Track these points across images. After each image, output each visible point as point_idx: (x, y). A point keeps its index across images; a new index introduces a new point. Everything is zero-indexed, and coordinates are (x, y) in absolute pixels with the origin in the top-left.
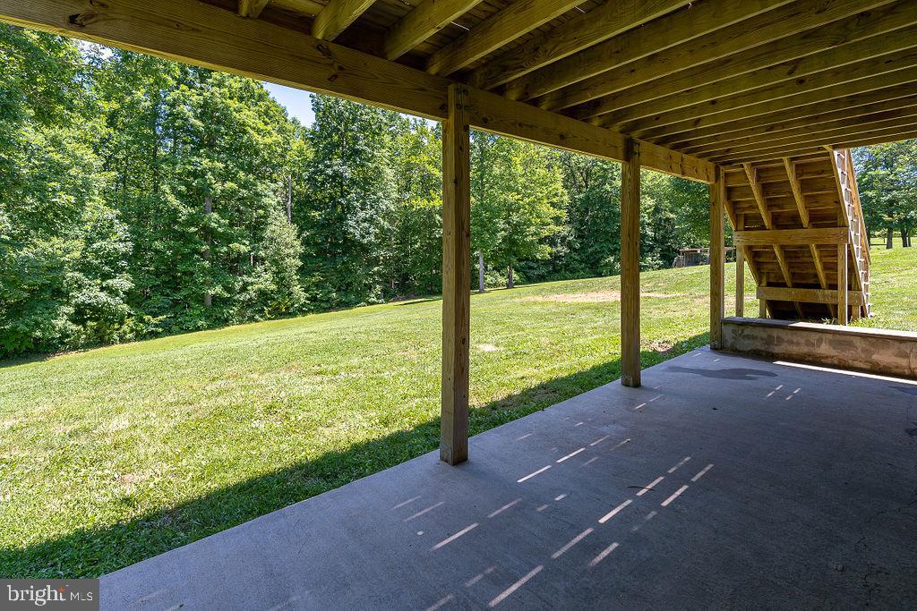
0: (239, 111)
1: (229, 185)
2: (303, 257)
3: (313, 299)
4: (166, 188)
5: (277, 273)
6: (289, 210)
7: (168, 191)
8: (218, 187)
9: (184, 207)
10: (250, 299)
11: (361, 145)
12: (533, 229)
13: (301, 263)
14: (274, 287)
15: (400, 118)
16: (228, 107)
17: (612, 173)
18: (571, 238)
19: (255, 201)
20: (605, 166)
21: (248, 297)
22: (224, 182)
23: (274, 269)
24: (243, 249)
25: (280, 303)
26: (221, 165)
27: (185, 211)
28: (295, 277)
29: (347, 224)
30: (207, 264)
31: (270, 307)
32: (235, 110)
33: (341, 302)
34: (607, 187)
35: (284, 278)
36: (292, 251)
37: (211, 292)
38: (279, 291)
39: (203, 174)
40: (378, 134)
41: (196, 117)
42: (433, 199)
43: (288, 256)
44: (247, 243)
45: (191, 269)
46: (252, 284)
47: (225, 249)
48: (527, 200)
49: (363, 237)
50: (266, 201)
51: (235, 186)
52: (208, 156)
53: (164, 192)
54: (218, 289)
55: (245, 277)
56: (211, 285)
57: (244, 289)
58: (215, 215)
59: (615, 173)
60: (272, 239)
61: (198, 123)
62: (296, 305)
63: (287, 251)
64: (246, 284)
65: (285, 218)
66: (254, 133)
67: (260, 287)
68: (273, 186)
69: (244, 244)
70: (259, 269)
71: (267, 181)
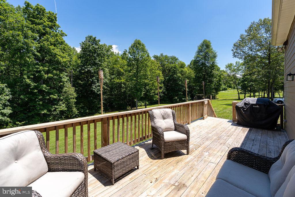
0: (53, 49)
1: (50, 75)
2: (76, 98)
3: (80, 112)
4: (25, 77)
5: (67, 104)
6: (72, 81)
7: (26, 77)
8: (46, 76)
9: (33, 83)
10: (57, 114)
11: (97, 61)
12: (153, 91)
13: (76, 101)
14: (66, 109)
15: (111, 51)
16: (50, 49)
17: (177, 71)
18: (164, 91)
19: (60, 80)
20: (175, 69)
21: (56, 113)
22: (48, 74)
23: (66, 103)
24: (55, 97)
25: (68, 114)
26: (47, 69)
27: (33, 84)
28: (74, 105)
29: (92, 88)
30: (41, 103)
31: (64, 116)
32: (52, 49)
33: (90, 113)
34: (175, 76)
35: (70, 106)
36: (73, 97)
37: (43, 112)
38: (68, 110)
39: (40, 72)
40: (103, 57)
41: (38, 51)
42: (121, 79)
43: (71, 98)
44: (56, 95)
45: (35, 104)
46: (58, 108)
47: (48, 97)
48: (151, 82)
49: (98, 92)
50: (63, 79)
51: (52, 75)
52: (42, 66)
53: (25, 78)
54: (45, 111)
55: (56, 106)
56: (43, 110)
57: (55, 110)
58: (45, 86)
59: (178, 72)
60: (65, 92)
61: (38, 54)
62: (74, 115)
63: (71, 97)
64: (56, 108)
65: (70, 85)
66: (59, 57)
67: (61, 109)
68: (66, 74)
69: (55, 96)
70: (61, 103)
71: (64, 72)
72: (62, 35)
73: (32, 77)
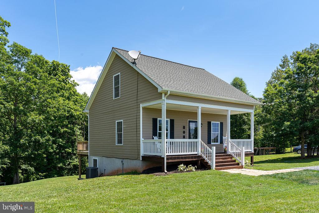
1: (65, 129)
6: (84, 134)
8: (62, 130)
19: (73, 134)
24: (70, 151)
30: (58, 156)
35: (83, 160)
37: (59, 166)
39: (57, 127)
45: (53, 157)
46: (72, 162)
47: (64, 151)
50: (76, 133)
51: (67, 129)
54: (61, 165)
55: (70, 161)
56: (59, 163)
58: (61, 140)
64: (70, 163)
65: (83, 138)
66: (73, 111)
67: (75, 163)
68: (79, 127)
69: (70, 149)
70: (74, 157)
71: (77, 125)
72: (75, 85)
73: (51, 132)
